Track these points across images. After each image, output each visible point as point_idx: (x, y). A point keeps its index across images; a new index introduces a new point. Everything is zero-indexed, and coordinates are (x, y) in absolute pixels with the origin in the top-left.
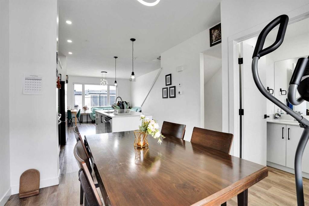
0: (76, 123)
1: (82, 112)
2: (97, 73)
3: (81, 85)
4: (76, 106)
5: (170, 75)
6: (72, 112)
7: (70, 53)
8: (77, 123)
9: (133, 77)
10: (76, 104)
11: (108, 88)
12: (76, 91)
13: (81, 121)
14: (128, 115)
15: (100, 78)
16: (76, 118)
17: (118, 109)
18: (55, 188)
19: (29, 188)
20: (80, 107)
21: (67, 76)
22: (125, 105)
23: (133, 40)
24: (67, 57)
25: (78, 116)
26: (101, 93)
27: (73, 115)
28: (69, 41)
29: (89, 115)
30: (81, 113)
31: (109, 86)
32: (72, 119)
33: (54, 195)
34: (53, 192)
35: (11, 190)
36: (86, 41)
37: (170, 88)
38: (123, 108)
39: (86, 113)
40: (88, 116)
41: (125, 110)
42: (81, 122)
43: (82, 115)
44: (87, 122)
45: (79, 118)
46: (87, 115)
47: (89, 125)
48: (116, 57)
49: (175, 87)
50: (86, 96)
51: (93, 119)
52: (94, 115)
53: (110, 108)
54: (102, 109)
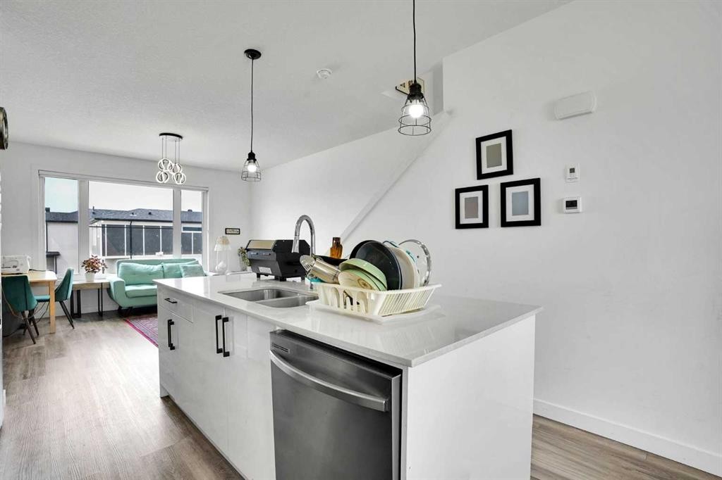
0: (53, 319)
1: (79, 278)
4: (53, 258)
6: (36, 284)
8: (58, 322)
10: (53, 249)
12: (51, 211)
13: (75, 311)
16: (54, 304)
25: (60, 293)
26: (136, 217)
27: (39, 295)
29: (109, 290)
30: (74, 282)
31: (178, 190)
32: (32, 312)
37: (505, 185)
39: (96, 281)
40: (105, 292)
42: (74, 315)
43: (78, 291)
44: (100, 316)
45: (67, 303)
46: (100, 290)
47: (107, 326)
51: (123, 302)
52: (128, 288)
53: (186, 264)
54: (156, 268)
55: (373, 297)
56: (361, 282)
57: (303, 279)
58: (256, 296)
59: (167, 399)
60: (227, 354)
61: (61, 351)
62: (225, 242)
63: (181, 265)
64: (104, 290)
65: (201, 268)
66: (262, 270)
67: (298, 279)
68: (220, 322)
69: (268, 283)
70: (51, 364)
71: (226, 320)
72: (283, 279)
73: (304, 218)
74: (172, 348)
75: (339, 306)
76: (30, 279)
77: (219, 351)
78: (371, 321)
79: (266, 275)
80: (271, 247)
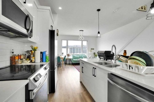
0: (63, 64)
1: (67, 57)
3: (66, 41)
6: (61, 58)
11: (82, 43)
21: (58, 30)
25: (64, 60)
29: (71, 60)
32: (60, 62)
39: (69, 58)
42: (66, 64)
44: (69, 64)
47: (70, 66)
51: (73, 62)
52: (74, 60)
53: (84, 55)
54: (78, 56)
55: (141, 68)
56: (136, 63)
57: (111, 60)
58: (101, 64)
59: (81, 82)
60: (95, 76)
61: (64, 70)
62: (91, 51)
63: (83, 56)
64: (70, 60)
65: (86, 57)
66: (101, 57)
67: (110, 60)
68: (94, 69)
69: (102, 61)
70: (63, 72)
71: (95, 69)
72: (106, 60)
73: (114, 46)
74: (83, 73)
75: (127, 69)
76: (60, 57)
77: (93, 75)
78: (140, 75)
79: (102, 59)
80: (104, 52)
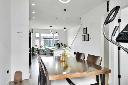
2: (48, 27)
3: (39, 34)
4: (36, 46)
5: (86, 28)
7: (34, 18)
9: (65, 30)
10: (36, 44)
11: (54, 35)
12: (36, 37)
14: (62, 49)
15: (49, 30)
16: (36, 52)
17: (57, 46)
18: (28, 80)
19: (18, 79)
20: (39, 46)
21: (32, 29)
22: (61, 45)
23: (65, 10)
24: (32, 20)
25: (37, 50)
26: (50, 38)
27: (35, 50)
28: (33, 12)
30: (39, 49)
31: (54, 34)
32: (34, 52)
33: (28, 83)
34: (27, 81)
35: (11, 79)
36: (41, 12)
37: (86, 35)
38: (60, 46)
41: (61, 47)
42: (39, 54)
43: (39, 50)
44: (42, 54)
45: (38, 52)
46: (42, 50)
47: (43, 55)
48: (57, 19)
49: (88, 35)
50: (41, 40)
51: (45, 52)
52: (46, 50)
76: (34, 48)
